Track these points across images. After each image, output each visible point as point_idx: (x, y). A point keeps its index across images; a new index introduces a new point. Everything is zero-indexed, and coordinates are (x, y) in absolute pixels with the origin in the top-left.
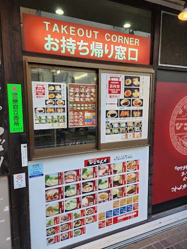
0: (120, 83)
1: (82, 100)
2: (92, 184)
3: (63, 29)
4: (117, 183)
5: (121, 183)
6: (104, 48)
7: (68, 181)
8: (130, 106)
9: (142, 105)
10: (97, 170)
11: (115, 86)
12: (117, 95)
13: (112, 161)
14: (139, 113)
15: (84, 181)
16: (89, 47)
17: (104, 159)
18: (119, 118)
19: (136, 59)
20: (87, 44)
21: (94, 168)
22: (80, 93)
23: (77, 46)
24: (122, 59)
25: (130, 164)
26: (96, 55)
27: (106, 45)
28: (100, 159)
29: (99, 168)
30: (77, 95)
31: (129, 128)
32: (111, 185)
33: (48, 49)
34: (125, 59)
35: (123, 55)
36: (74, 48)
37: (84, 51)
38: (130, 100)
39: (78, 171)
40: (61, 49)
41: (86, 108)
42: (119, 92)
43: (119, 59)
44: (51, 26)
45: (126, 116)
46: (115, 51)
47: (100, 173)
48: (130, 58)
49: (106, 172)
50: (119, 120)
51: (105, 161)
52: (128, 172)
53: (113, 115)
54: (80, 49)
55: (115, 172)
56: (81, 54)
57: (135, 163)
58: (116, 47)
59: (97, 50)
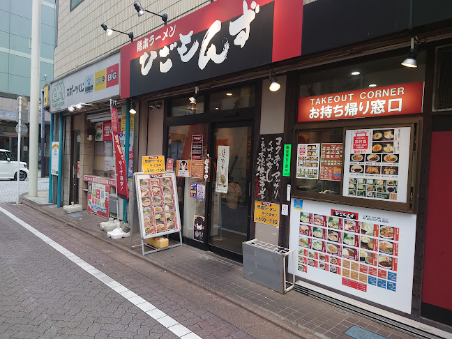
0: (366, 138)
1: (332, 156)
2: (337, 234)
3: (323, 100)
4: (365, 245)
5: (372, 248)
6: (358, 107)
7: (316, 223)
8: (380, 161)
9: (397, 162)
10: (343, 222)
11: (361, 141)
12: (363, 150)
13: (360, 219)
14: (392, 171)
15: (330, 229)
16: (343, 109)
17: (351, 213)
18: (364, 174)
19: (400, 109)
20: (342, 107)
21: (340, 220)
22: (331, 151)
23: (333, 111)
24: (380, 112)
25: (384, 229)
26: (350, 114)
27: (361, 103)
28: (347, 213)
29: (346, 222)
30: (328, 153)
31: (377, 187)
32: (358, 244)
33: (311, 118)
34: (384, 111)
35: (381, 109)
36: (330, 113)
37: (339, 113)
38: (380, 155)
39: (325, 217)
40: (320, 115)
41: (335, 164)
42: (366, 147)
43: (376, 113)
44: (315, 102)
45: (374, 173)
46: (371, 106)
47: (347, 227)
48: (390, 110)
49: (353, 228)
50: (364, 176)
51: (352, 216)
52: (381, 239)
53: (357, 170)
54: (335, 112)
55: (364, 232)
56: (336, 116)
57: (392, 231)
58: (372, 102)
59: (352, 109)
